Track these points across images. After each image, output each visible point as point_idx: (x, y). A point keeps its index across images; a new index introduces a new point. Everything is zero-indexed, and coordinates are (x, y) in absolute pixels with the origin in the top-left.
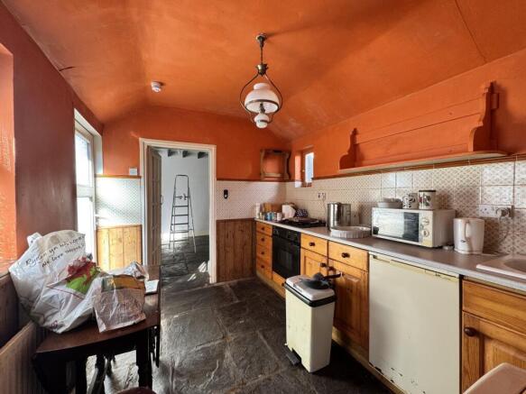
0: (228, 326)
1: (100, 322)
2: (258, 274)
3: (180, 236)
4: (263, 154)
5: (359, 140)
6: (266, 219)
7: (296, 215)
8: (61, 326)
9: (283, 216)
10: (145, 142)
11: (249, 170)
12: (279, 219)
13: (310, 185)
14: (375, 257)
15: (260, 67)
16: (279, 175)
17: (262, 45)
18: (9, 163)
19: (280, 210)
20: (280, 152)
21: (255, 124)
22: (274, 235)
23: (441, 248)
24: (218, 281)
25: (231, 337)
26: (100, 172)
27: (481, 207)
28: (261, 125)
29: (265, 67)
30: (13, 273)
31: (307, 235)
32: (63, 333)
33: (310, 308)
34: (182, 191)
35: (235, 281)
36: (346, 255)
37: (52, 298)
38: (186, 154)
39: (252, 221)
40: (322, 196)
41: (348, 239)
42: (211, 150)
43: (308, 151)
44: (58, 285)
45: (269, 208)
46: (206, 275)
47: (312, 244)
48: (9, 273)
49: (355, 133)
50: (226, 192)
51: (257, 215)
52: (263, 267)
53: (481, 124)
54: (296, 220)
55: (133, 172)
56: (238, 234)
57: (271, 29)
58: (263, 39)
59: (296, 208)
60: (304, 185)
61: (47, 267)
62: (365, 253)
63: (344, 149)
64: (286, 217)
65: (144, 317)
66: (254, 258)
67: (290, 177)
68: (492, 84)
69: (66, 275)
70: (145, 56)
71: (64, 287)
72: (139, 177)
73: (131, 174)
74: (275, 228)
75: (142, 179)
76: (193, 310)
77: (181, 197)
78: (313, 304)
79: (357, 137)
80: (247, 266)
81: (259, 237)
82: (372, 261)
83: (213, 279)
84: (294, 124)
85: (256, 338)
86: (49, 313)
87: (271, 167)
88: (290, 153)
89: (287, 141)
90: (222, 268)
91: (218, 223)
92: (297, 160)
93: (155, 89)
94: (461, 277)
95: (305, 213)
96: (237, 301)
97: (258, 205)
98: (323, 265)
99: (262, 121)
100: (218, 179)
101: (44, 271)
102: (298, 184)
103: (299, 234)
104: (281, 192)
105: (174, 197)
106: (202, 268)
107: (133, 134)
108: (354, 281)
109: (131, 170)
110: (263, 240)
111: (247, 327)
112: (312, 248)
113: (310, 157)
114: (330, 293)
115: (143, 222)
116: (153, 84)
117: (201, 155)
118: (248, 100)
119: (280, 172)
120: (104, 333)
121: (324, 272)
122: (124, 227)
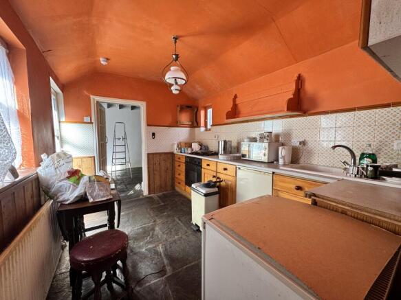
0: (157, 216)
1: (89, 197)
2: (177, 188)
3: (119, 168)
4: (179, 109)
5: (238, 101)
6: (181, 152)
7: (201, 149)
8: (67, 200)
9: (192, 150)
10: (94, 99)
11: (169, 119)
12: (189, 152)
13: (210, 130)
14: (239, 168)
15: (174, 56)
16: (190, 123)
17: (176, 42)
18: (27, 112)
19: (191, 146)
20: (191, 107)
21: (171, 91)
22: (186, 162)
23: (273, 162)
24: (149, 193)
25: (159, 221)
26: (63, 119)
27: (293, 141)
28: (175, 92)
29: (177, 56)
30: (39, 173)
31: (206, 160)
32: (69, 204)
33: (204, 198)
34: (120, 134)
35: (161, 194)
36: (225, 169)
37: (61, 186)
38: (121, 107)
39: (172, 154)
40: (217, 137)
41: (227, 160)
42: (142, 105)
43: (209, 107)
44: (63, 180)
45: (183, 145)
46: (141, 191)
47: (208, 165)
48: (37, 173)
49: (236, 97)
50: (154, 134)
51: (176, 150)
52: (179, 183)
53: (292, 97)
54: (200, 152)
55: (87, 119)
56: (163, 163)
57: (180, 33)
58: (176, 39)
59: (201, 145)
60: (206, 130)
61: (57, 170)
62: (235, 167)
63: (229, 107)
64: (194, 150)
65: (111, 197)
66: (173, 178)
67: (197, 124)
68: (299, 75)
69: (67, 175)
70: (98, 42)
71: (67, 181)
72: (91, 123)
73: (85, 121)
74: (187, 157)
75: (94, 125)
76: (134, 210)
77: (119, 139)
78: (206, 195)
79: (237, 99)
80: (169, 184)
81: (177, 164)
82: (238, 171)
83: (146, 193)
84: (200, 89)
85: (174, 221)
86: (60, 194)
87: (184, 118)
88: (198, 108)
89: (195, 100)
90: (152, 185)
91: (149, 155)
92: (202, 113)
93: (103, 63)
94: (273, 173)
95: (207, 148)
96: (162, 204)
97: (176, 143)
98: (214, 177)
99: (176, 90)
100: (148, 125)
101: (56, 172)
102: (203, 129)
103: (201, 159)
104: (192, 135)
105: (115, 138)
106: (137, 187)
107: (86, 92)
108: (230, 183)
109: (85, 118)
110: (179, 166)
111: (168, 216)
112: (208, 167)
113: (210, 111)
114: (216, 190)
115: (96, 154)
116: (101, 59)
117: (133, 108)
118: (167, 77)
119: (191, 121)
120: (92, 203)
121: (214, 180)
122: (82, 158)
